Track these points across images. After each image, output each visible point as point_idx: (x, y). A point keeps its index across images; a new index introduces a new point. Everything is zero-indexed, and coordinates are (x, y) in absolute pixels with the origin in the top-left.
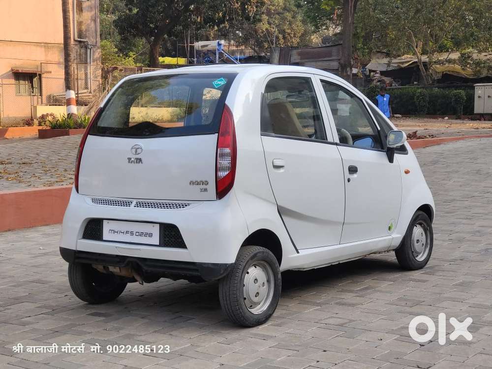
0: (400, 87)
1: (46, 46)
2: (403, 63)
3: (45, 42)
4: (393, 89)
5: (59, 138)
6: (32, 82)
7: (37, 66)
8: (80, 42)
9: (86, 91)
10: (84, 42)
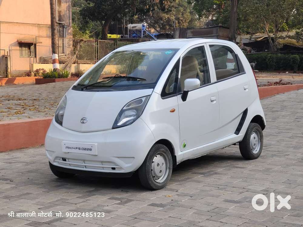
0: (256, 53)
1: (39, 26)
2: (257, 38)
3: (38, 23)
4: (252, 54)
5: (50, 84)
6: (30, 49)
7: (34, 39)
8: (60, 24)
9: (63, 54)
10: (62, 24)
